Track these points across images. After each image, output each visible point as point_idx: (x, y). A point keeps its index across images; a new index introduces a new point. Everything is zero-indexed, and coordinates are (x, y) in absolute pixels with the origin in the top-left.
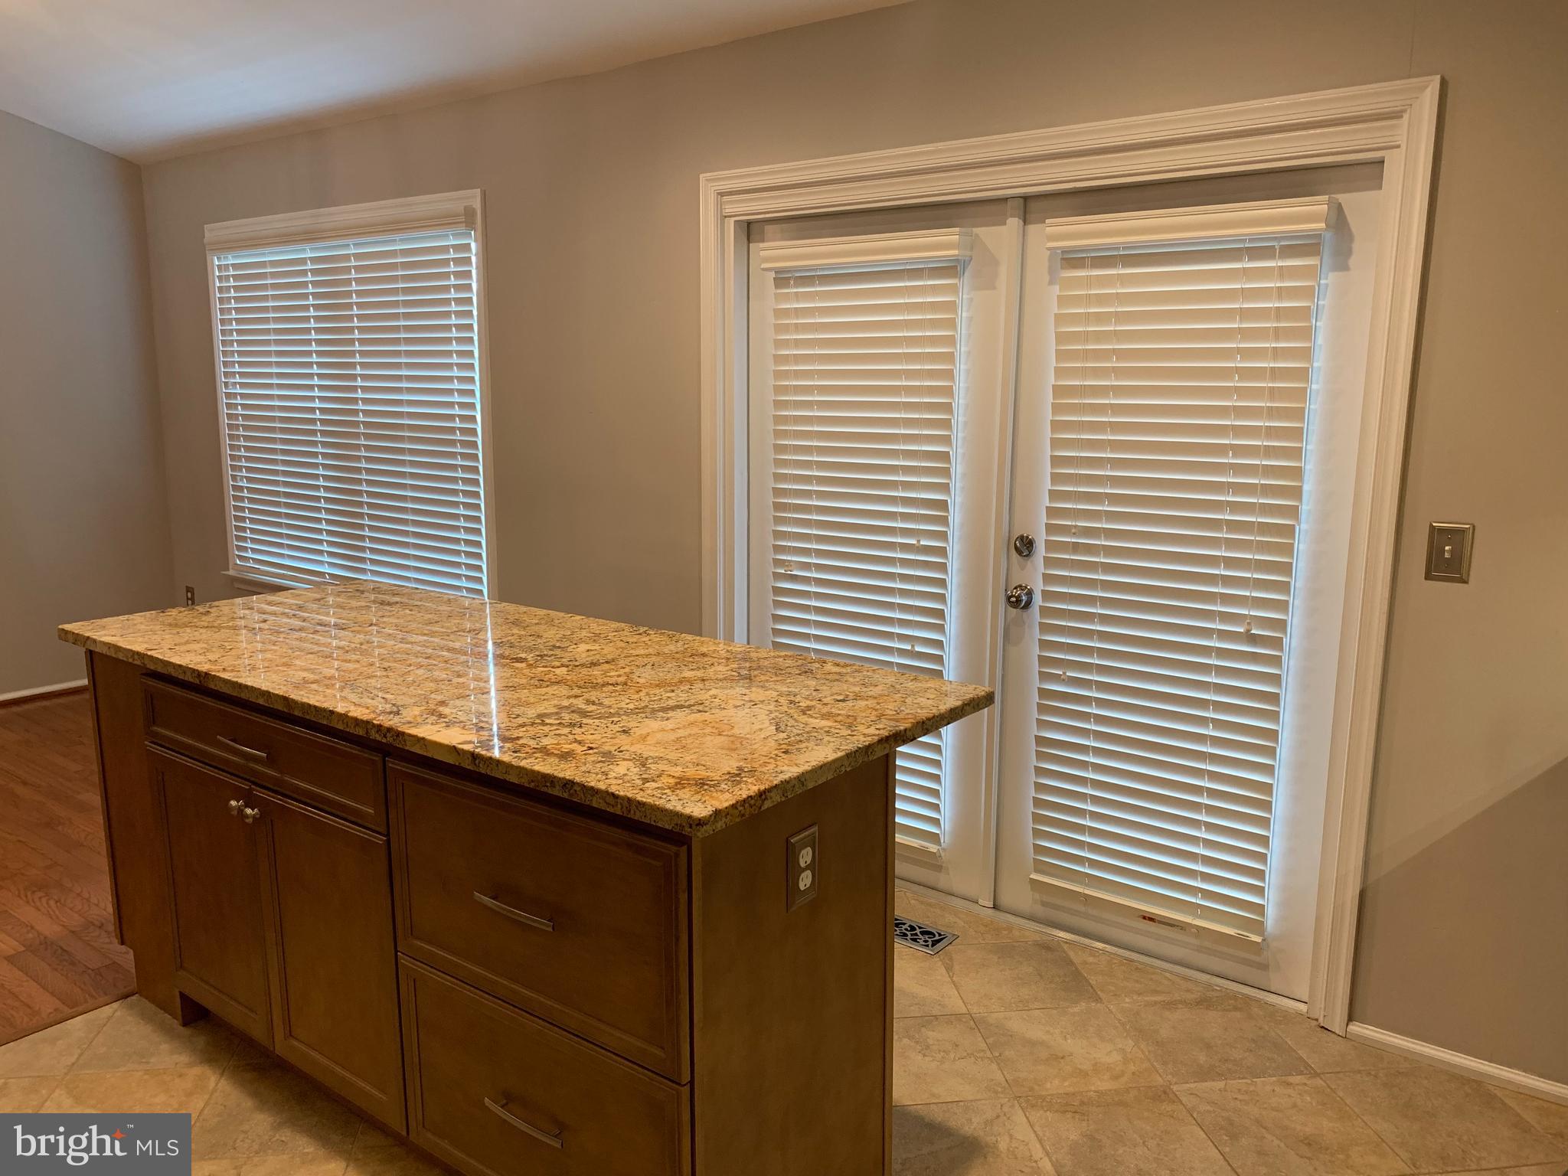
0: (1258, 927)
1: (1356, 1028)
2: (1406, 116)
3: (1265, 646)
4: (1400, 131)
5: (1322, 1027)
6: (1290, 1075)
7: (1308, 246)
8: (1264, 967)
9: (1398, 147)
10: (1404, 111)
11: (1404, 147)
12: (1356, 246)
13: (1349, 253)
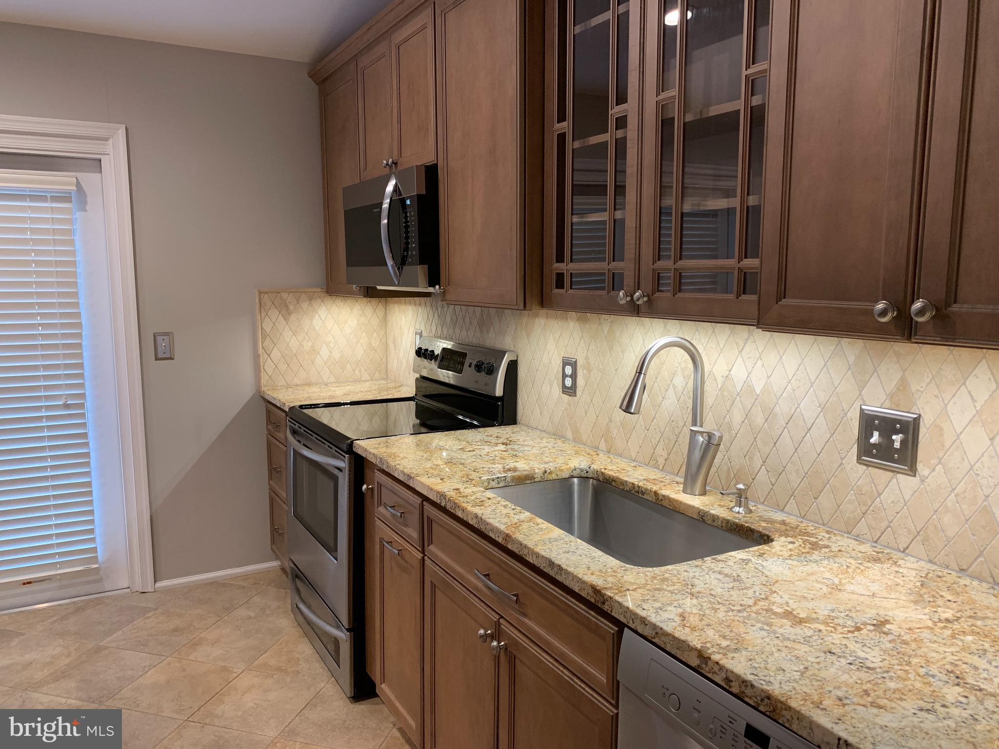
0: (95, 560)
1: (159, 584)
2: (111, 141)
3: (74, 409)
4: (109, 147)
5: (142, 593)
6: (145, 614)
7: (65, 198)
8: (100, 580)
9: (109, 154)
10: (110, 138)
11: (112, 154)
12: (88, 200)
13: (86, 203)
